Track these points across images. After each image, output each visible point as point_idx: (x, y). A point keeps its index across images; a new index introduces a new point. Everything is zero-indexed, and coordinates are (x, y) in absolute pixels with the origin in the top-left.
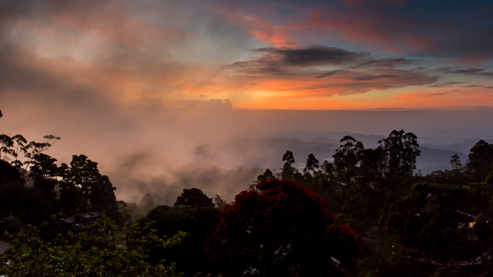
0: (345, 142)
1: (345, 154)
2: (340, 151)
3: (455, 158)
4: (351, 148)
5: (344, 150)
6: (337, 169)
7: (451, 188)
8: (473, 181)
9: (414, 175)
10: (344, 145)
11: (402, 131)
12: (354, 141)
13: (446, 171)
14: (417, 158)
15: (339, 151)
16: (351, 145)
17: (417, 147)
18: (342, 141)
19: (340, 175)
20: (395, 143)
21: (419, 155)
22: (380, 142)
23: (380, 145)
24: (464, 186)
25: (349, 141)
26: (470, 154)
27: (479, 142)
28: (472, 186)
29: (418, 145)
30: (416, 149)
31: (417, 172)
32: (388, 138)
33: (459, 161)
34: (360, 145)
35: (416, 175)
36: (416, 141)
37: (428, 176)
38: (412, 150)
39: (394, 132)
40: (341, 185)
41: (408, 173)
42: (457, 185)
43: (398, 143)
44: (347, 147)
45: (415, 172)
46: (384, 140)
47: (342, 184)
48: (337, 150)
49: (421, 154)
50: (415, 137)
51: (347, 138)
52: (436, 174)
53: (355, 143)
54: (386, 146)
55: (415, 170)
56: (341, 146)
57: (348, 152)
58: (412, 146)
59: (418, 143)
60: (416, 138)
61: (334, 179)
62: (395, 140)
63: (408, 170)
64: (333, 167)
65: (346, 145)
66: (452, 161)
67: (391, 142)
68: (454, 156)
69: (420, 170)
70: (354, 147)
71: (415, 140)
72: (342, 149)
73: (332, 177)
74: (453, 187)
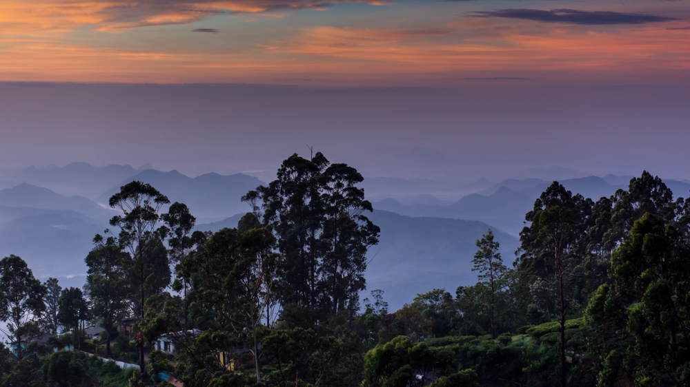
0: (128, 206)
1: (127, 250)
2: (110, 240)
3: (488, 246)
4: (151, 227)
5: (125, 238)
6: (99, 310)
7: (480, 348)
8: (537, 318)
9: (362, 311)
10: (124, 216)
11: (320, 158)
12: (162, 199)
13: (460, 290)
14: (371, 252)
15: (105, 242)
16: (150, 216)
17: (366, 213)
18: (114, 201)
19: (111, 334)
20: (296, 201)
21: (374, 241)
22: (252, 196)
23: (251, 210)
24: (515, 338)
25: (143, 200)
26: (526, 230)
27: (549, 190)
28: (537, 335)
29: (367, 206)
30: (364, 218)
31: (373, 301)
32: (274, 184)
33: (497, 256)
34: (181, 215)
35: (369, 311)
36: (361, 193)
37: (406, 312)
38: (355, 225)
39: (294, 162)
40: (118, 369)
41: (341, 306)
42: (494, 338)
43: (308, 201)
44: (136, 226)
45: (365, 301)
46: (262, 189)
47: (121, 364)
48: (98, 238)
49: (381, 237)
50: (355, 176)
51: (132, 189)
52: (428, 302)
53: (163, 209)
54: (270, 214)
55: (362, 294)
56: (115, 221)
57: (141, 243)
58: (351, 210)
59: (367, 197)
60: (359, 178)
61: (90, 348)
62: (297, 190)
63: (340, 295)
64: (83, 305)
65: (132, 217)
66: (479, 256)
67: (285, 198)
68: (484, 242)
69: (378, 294)
70: (160, 223)
71: (358, 185)
72: (116, 231)
73: (80, 340)
74: (485, 343)
